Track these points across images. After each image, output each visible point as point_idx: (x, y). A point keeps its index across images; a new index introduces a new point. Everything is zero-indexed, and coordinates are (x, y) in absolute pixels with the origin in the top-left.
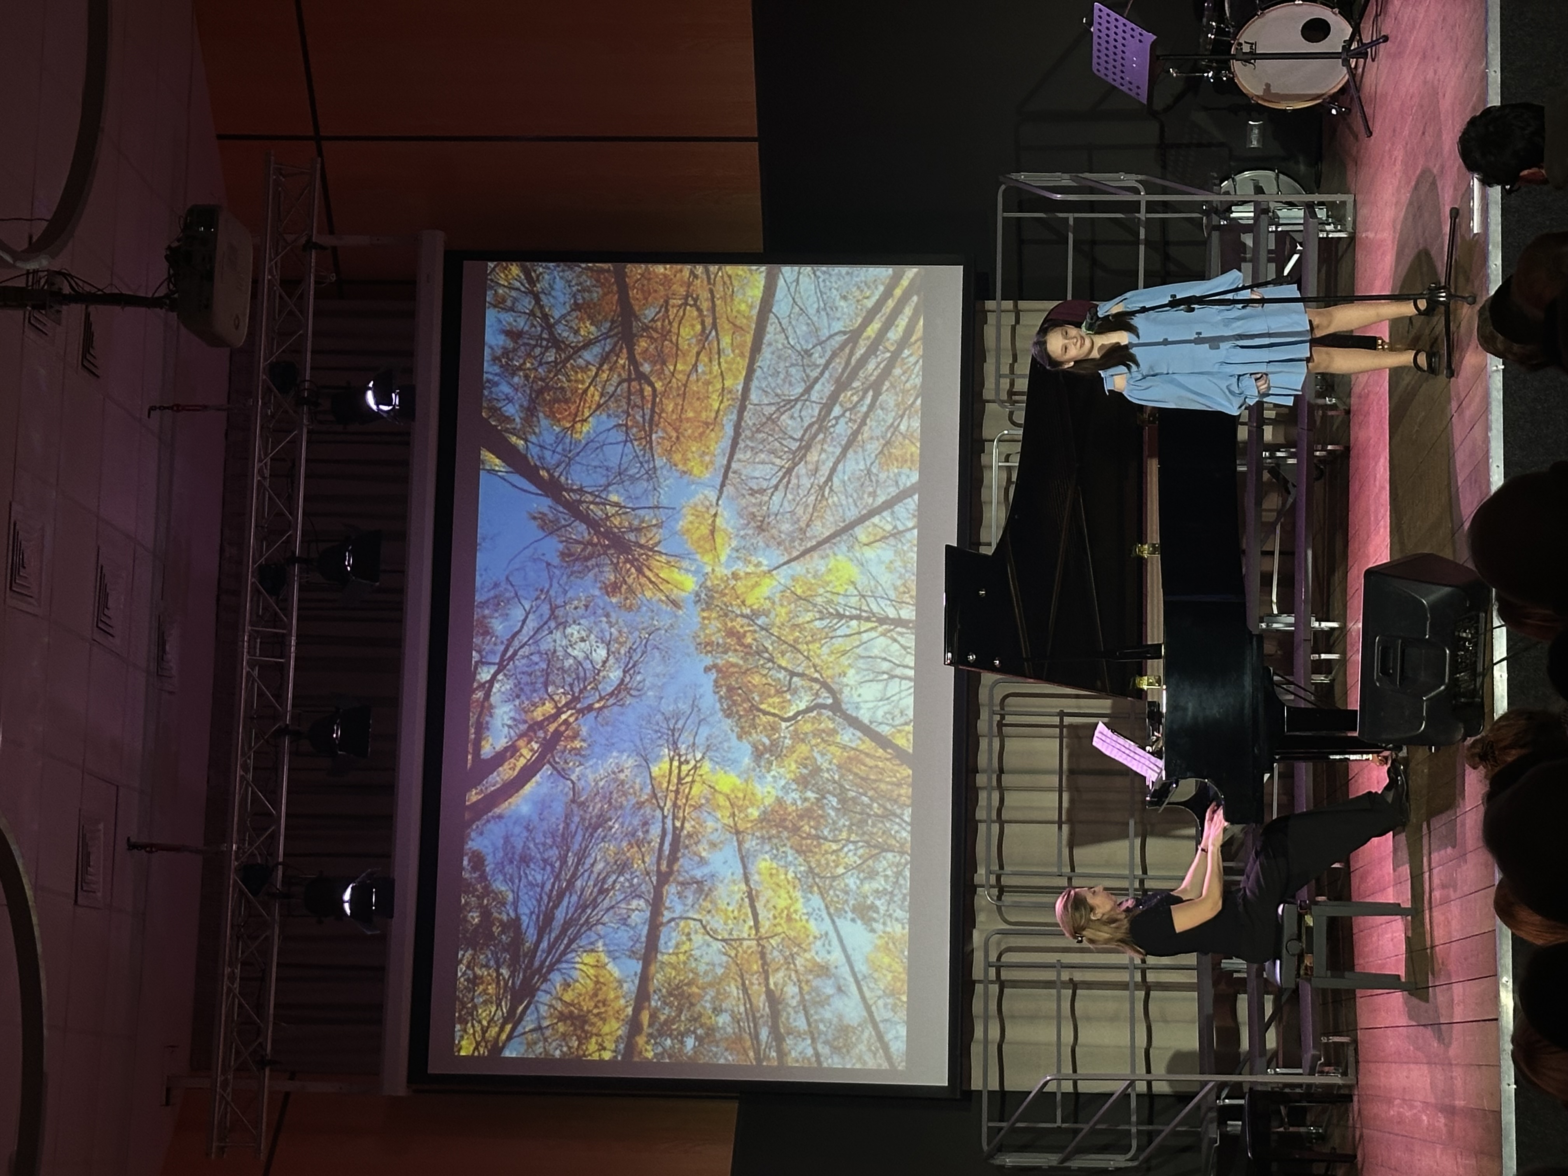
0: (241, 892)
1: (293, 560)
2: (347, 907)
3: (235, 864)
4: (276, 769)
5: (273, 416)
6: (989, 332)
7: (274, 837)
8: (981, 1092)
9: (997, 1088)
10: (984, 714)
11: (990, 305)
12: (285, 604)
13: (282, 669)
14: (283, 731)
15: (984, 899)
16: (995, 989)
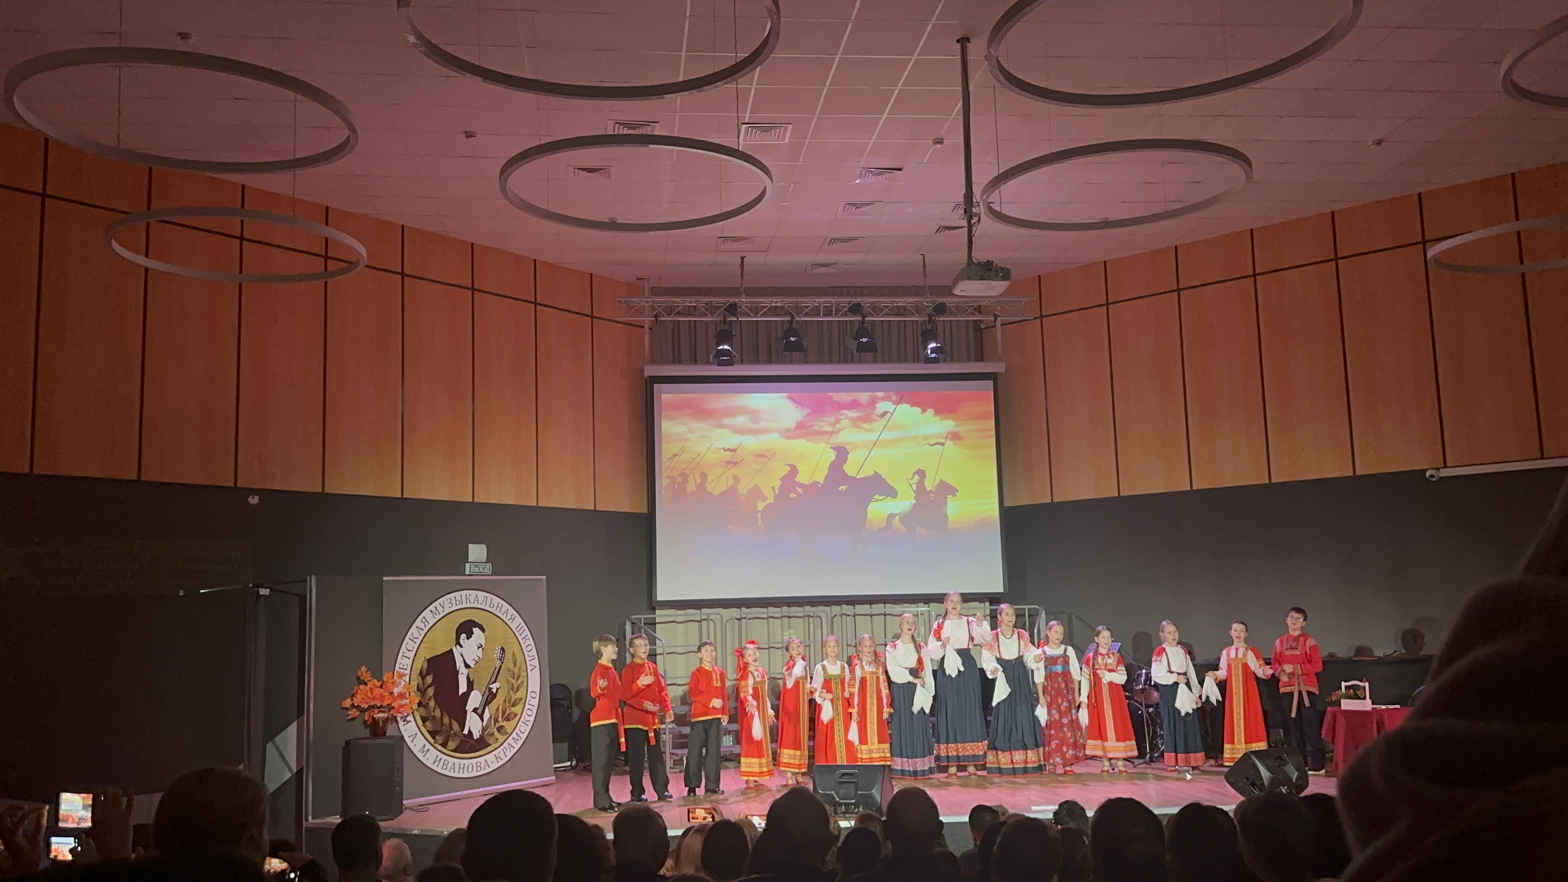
0: (726, 304)
1: (864, 317)
2: (721, 347)
3: (737, 300)
4: (776, 315)
5: (924, 305)
6: (976, 604)
7: (748, 315)
8: (655, 614)
9: (657, 621)
10: (813, 609)
11: (987, 604)
12: (845, 314)
13: (818, 315)
14: (792, 317)
15: (735, 612)
16: (698, 619)
